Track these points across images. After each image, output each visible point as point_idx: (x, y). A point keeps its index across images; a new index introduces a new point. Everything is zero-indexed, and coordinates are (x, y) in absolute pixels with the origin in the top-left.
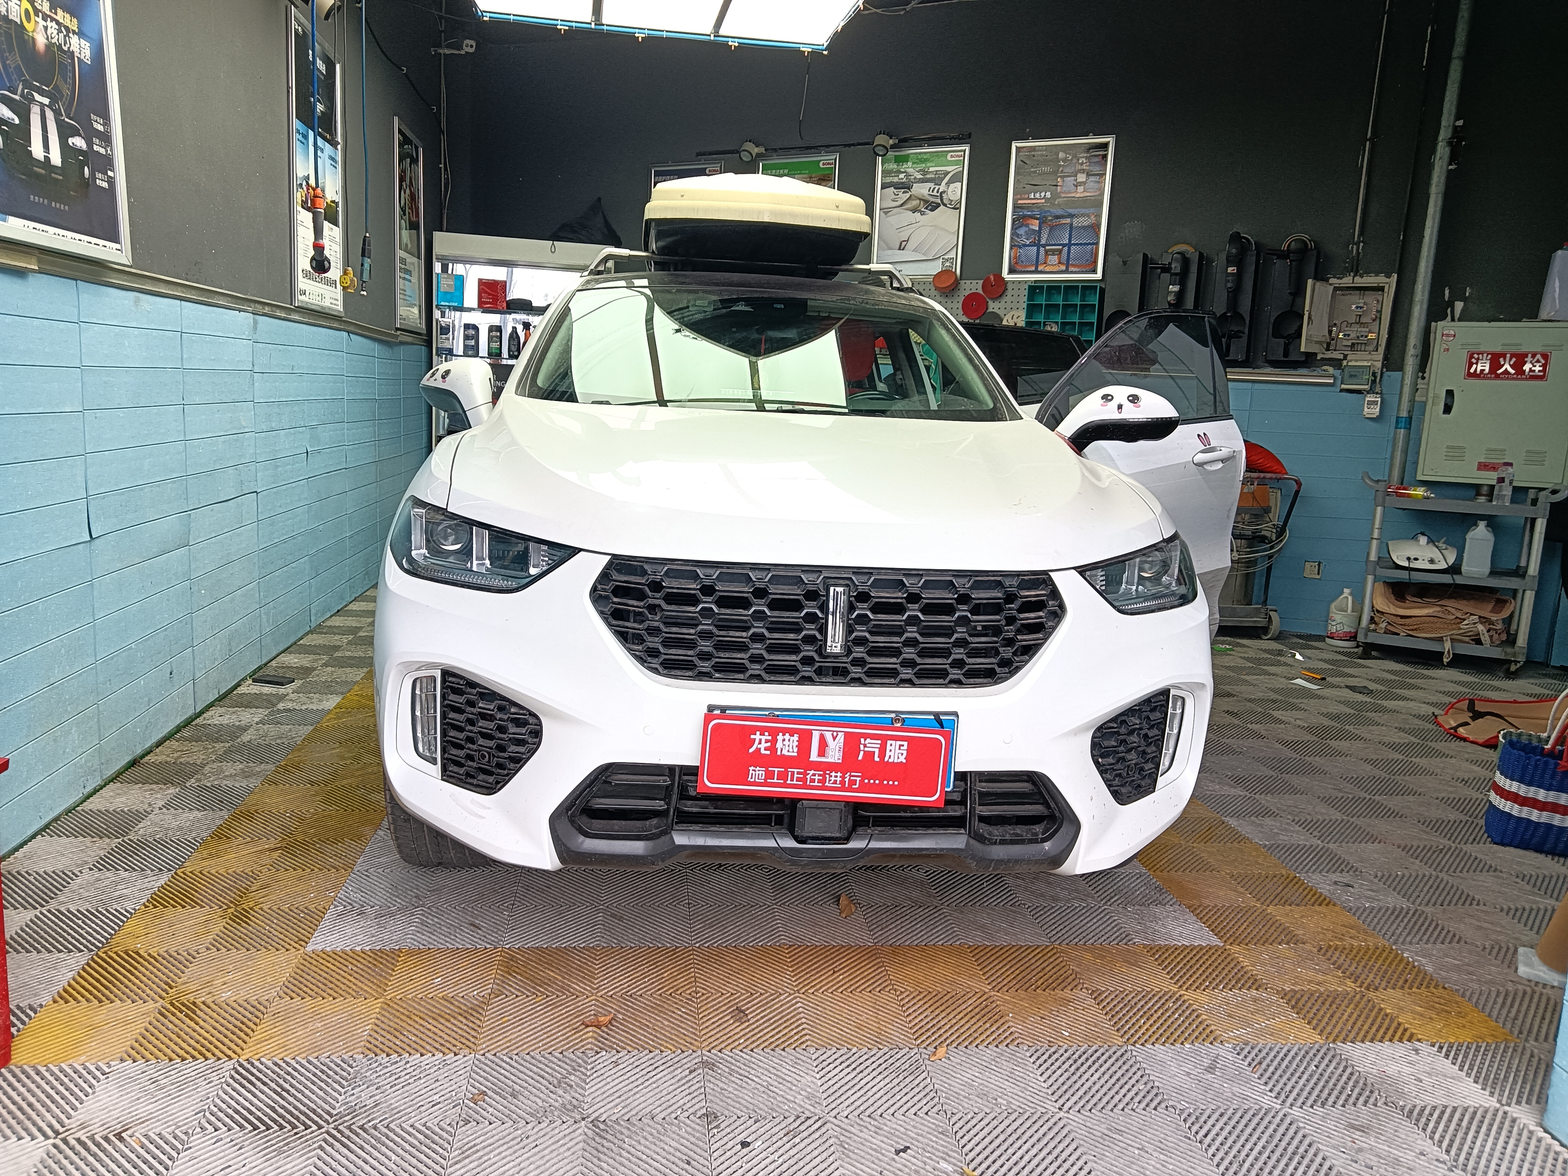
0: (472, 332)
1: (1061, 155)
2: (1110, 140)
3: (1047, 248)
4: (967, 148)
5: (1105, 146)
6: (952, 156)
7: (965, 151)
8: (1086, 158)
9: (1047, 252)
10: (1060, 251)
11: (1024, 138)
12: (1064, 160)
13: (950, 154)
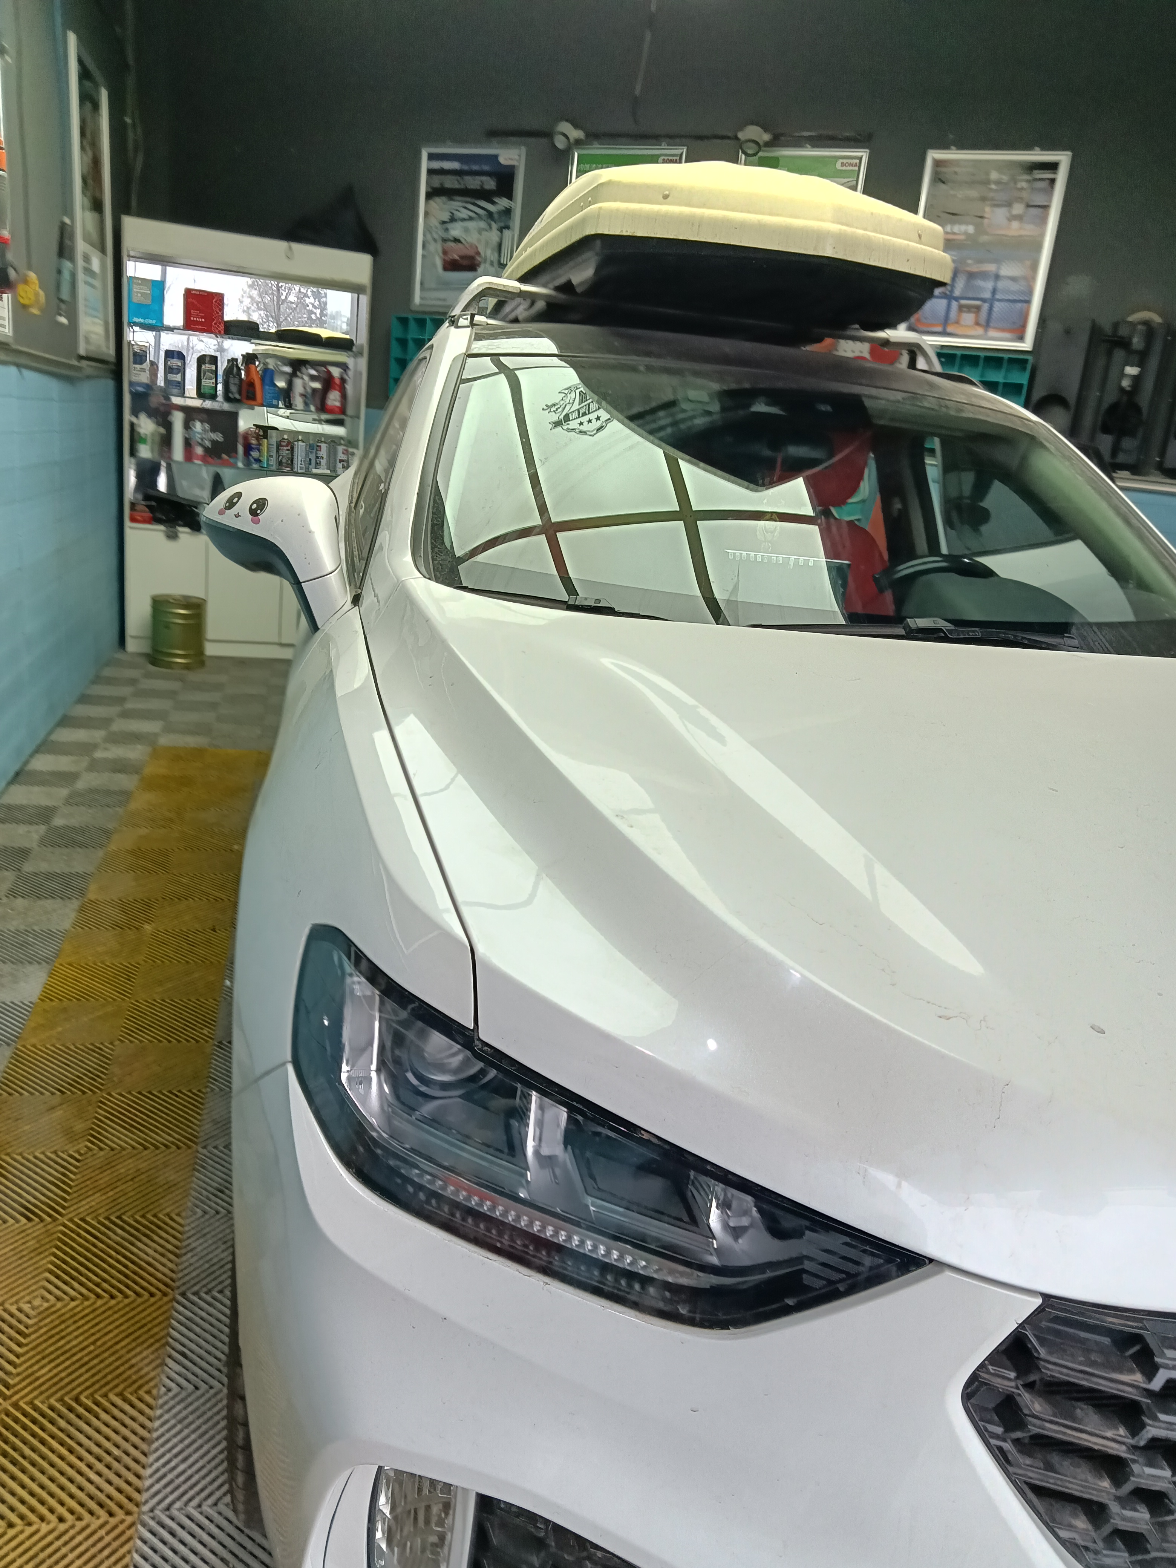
0: (176, 363)
1: (994, 175)
2: (1064, 159)
3: (963, 302)
4: (864, 154)
5: (1053, 167)
6: (843, 164)
7: (861, 159)
8: (1028, 181)
9: (961, 308)
10: (978, 308)
11: (944, 145)
12: (998, 183)
13: (841, 161)
